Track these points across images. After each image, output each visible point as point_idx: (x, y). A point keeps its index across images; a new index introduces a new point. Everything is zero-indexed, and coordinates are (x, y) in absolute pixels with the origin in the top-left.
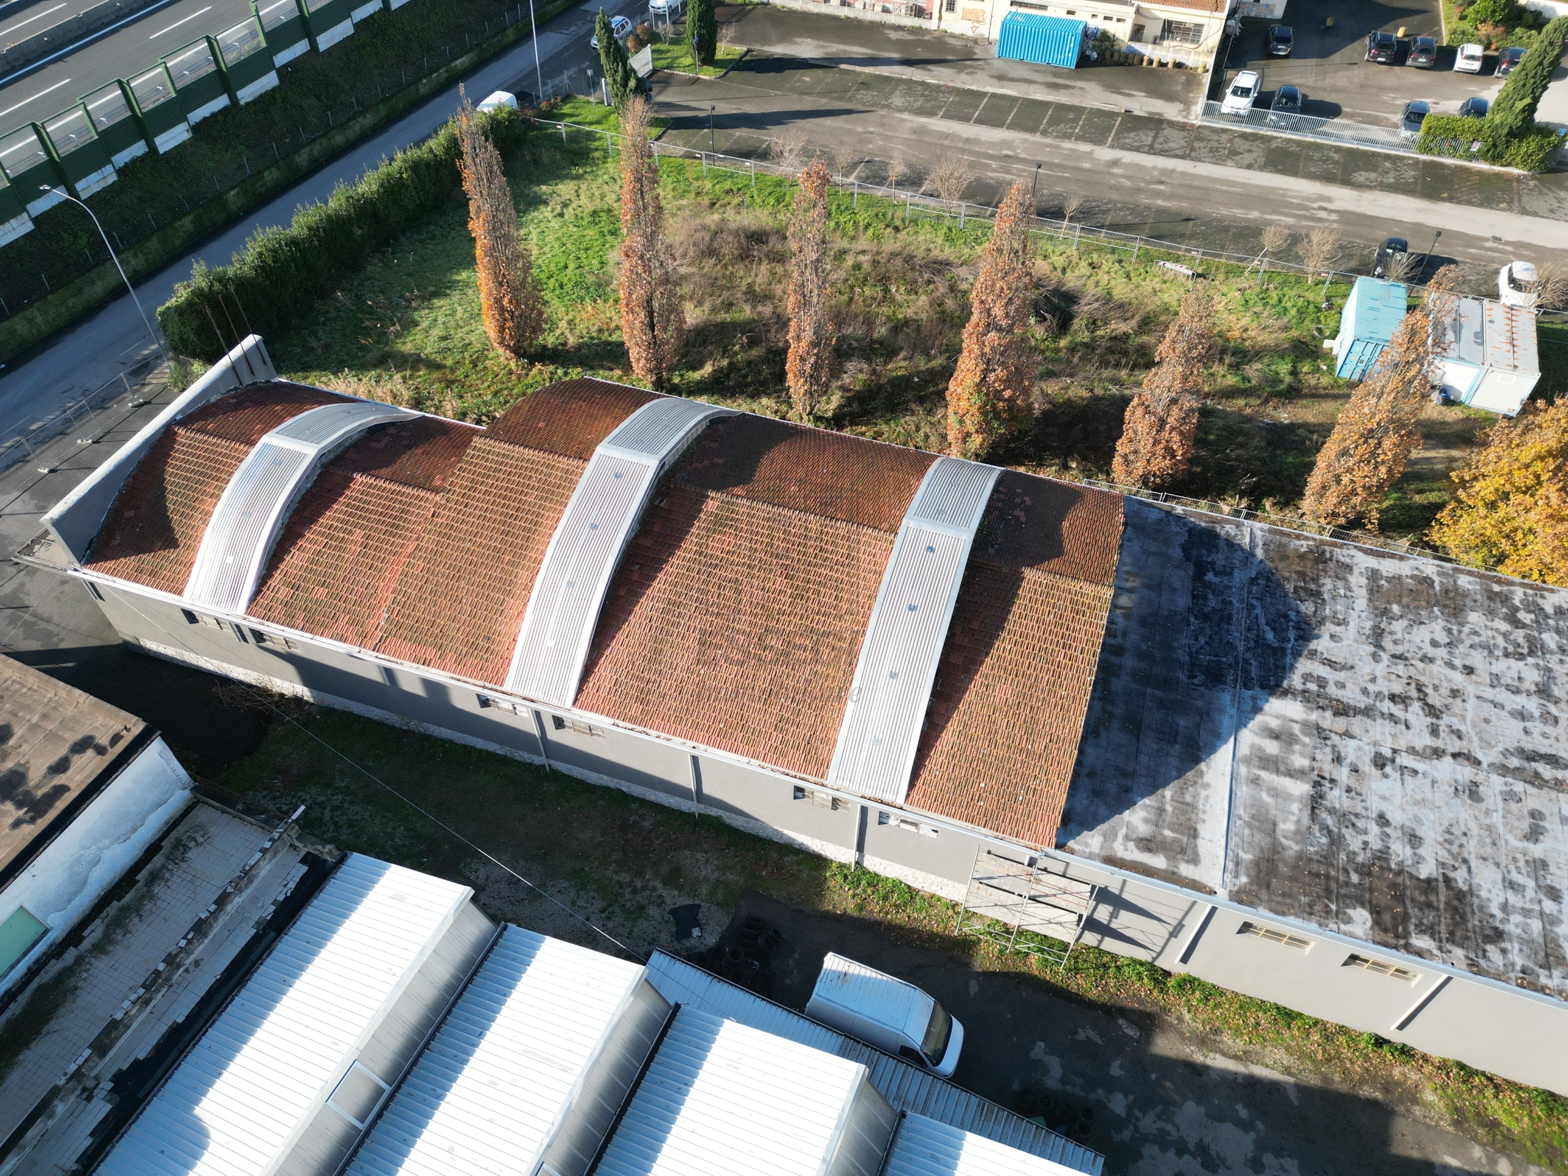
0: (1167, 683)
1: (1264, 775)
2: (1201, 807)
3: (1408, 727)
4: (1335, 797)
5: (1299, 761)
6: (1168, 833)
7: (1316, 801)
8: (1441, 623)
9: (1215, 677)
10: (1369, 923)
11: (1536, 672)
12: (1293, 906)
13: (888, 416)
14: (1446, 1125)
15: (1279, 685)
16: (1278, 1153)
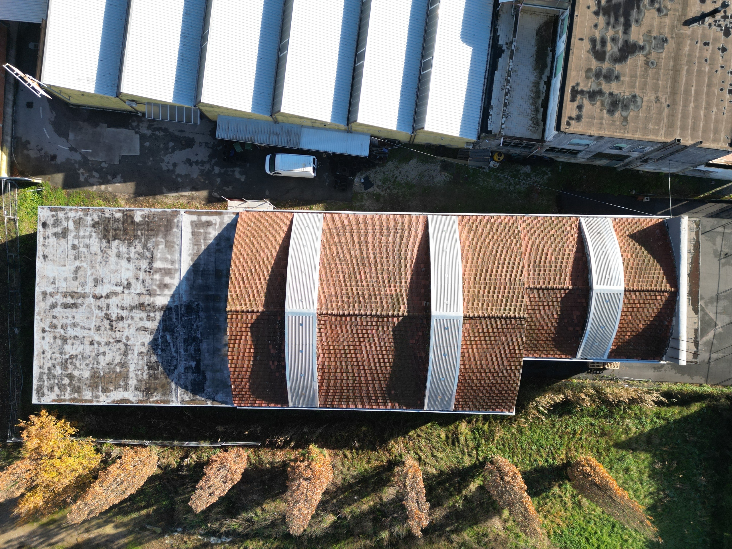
0: (208, 299)
1: (170, 266)
2: (191, 245)
3: (118, 305)
4: (144, 264)
5: (157, 276)
6: (202, 231)
7: (152, 260)
8: (100, 367)
9: (189, 308)
10: (135, 217)
11: (66, 350)
12: (160, 215)
15: (165, 311)
16: (168, 170)
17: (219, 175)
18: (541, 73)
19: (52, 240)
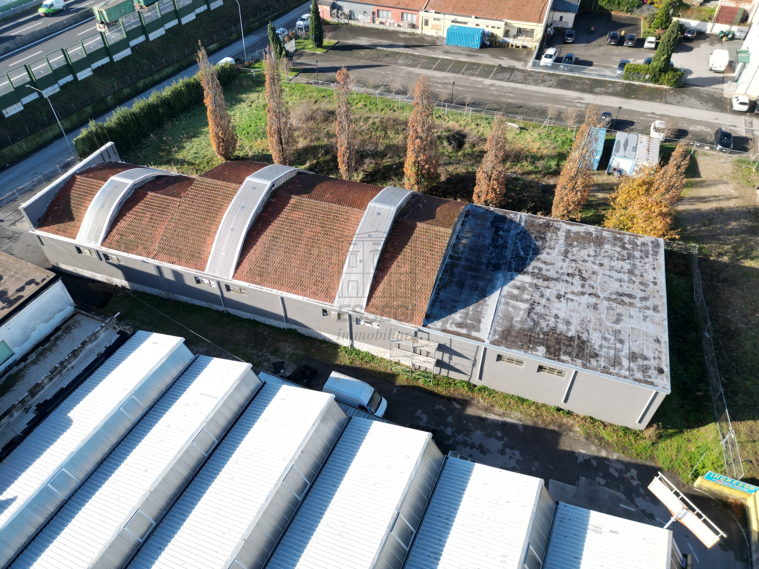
0: (477, 270)
1: (511, 301)
2: (484, 312)
3: (572, 285)
4: (538, 309)
5: (526, 296)
6: (469, 321)
7: (530, 311)
8: (593, 248)
9: (497, 268)
10: (545, 351)
11: (629, 265)
12: (515, 346)
13: (383, 182)
14: (582, 439)
15: (522, 270)
17: (447, 425)
18: (21, 370)
19: (649, 354)
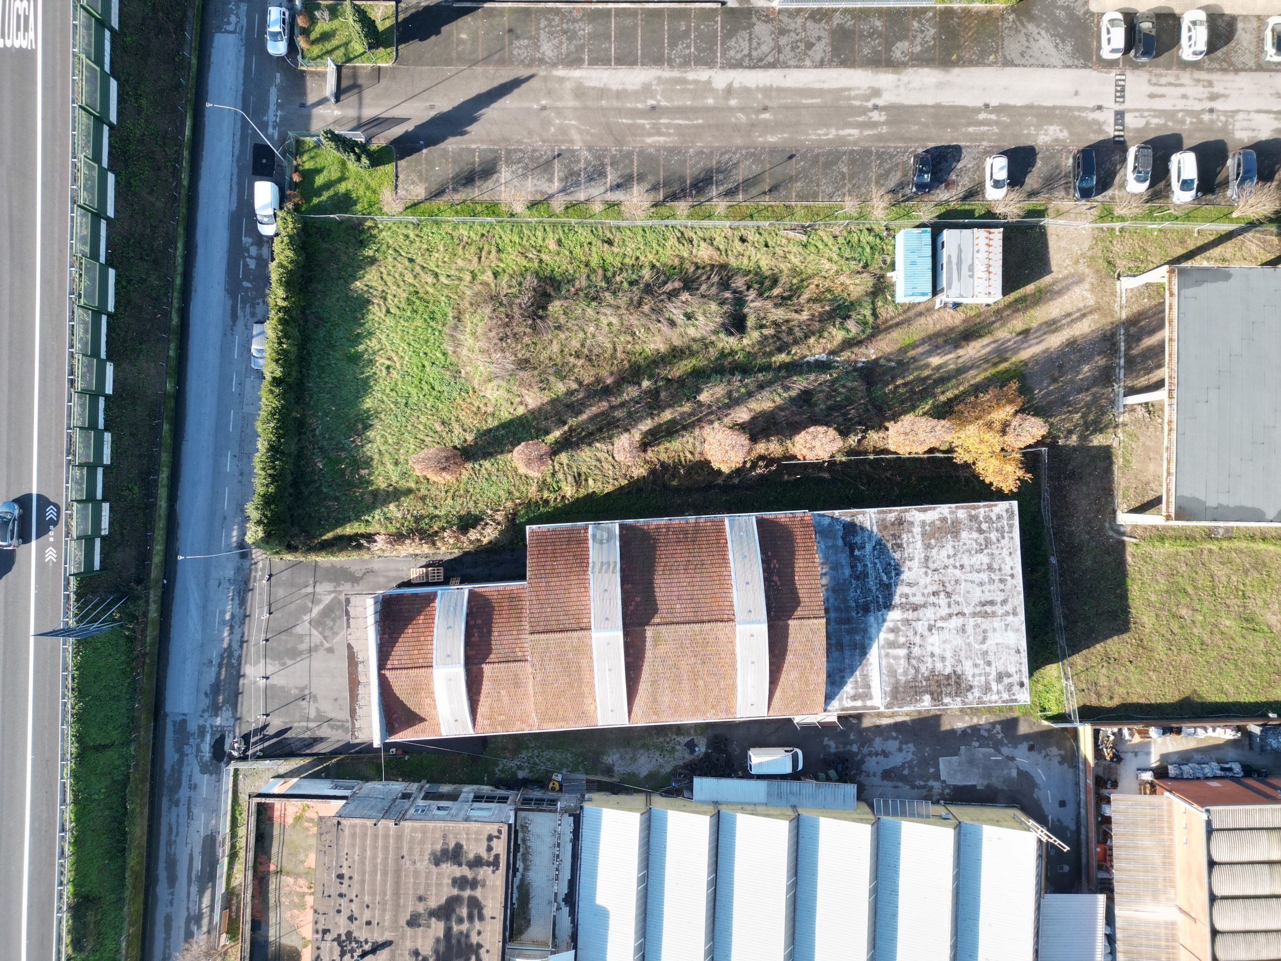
0: (848, 620)
1: (890, 651)
2: (870, 674)
3: (940, 607)
4: (916, 651)
5: (902, 640)
6: (860, 690)
7: (909, 657)
8: (951, 543)
9: (866, 609)
10: (930, 700)
11: (987, 557)
14: (958, 713)
15: (891, 604)
16: (907, 743)
17: (851, 743)
18: (522, 880)
19: (1012, 669)
